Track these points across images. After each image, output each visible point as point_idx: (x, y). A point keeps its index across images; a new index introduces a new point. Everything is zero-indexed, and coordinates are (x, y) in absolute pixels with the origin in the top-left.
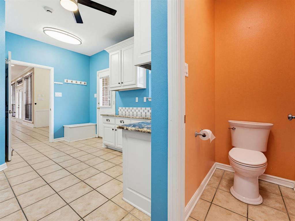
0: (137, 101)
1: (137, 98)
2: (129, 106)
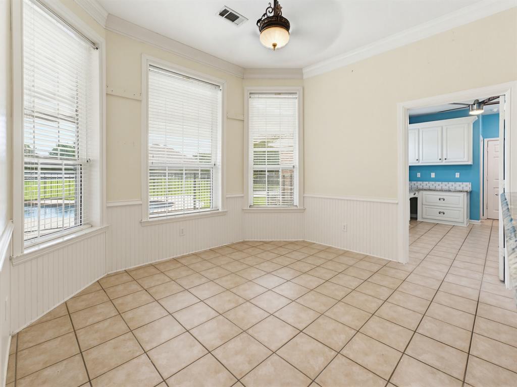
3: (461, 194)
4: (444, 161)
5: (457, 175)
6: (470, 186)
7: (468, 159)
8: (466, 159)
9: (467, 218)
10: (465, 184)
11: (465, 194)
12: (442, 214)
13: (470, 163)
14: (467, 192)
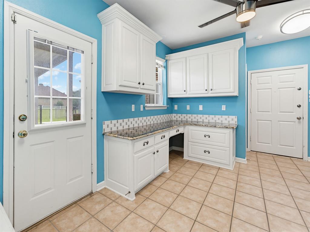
0: (133, 110)
1: (133, 106)
2: (123, 118)
3: (227, 131)
4: (210, 92)
5: (224, 108)
6: (236, 120)
7: (234, 90)
8: (231, 90)
9: (233, 156)
10: (231, 117)
11: (232, 130)
12: (207, 153)
13: (236, 94)
14: (233, 128)
